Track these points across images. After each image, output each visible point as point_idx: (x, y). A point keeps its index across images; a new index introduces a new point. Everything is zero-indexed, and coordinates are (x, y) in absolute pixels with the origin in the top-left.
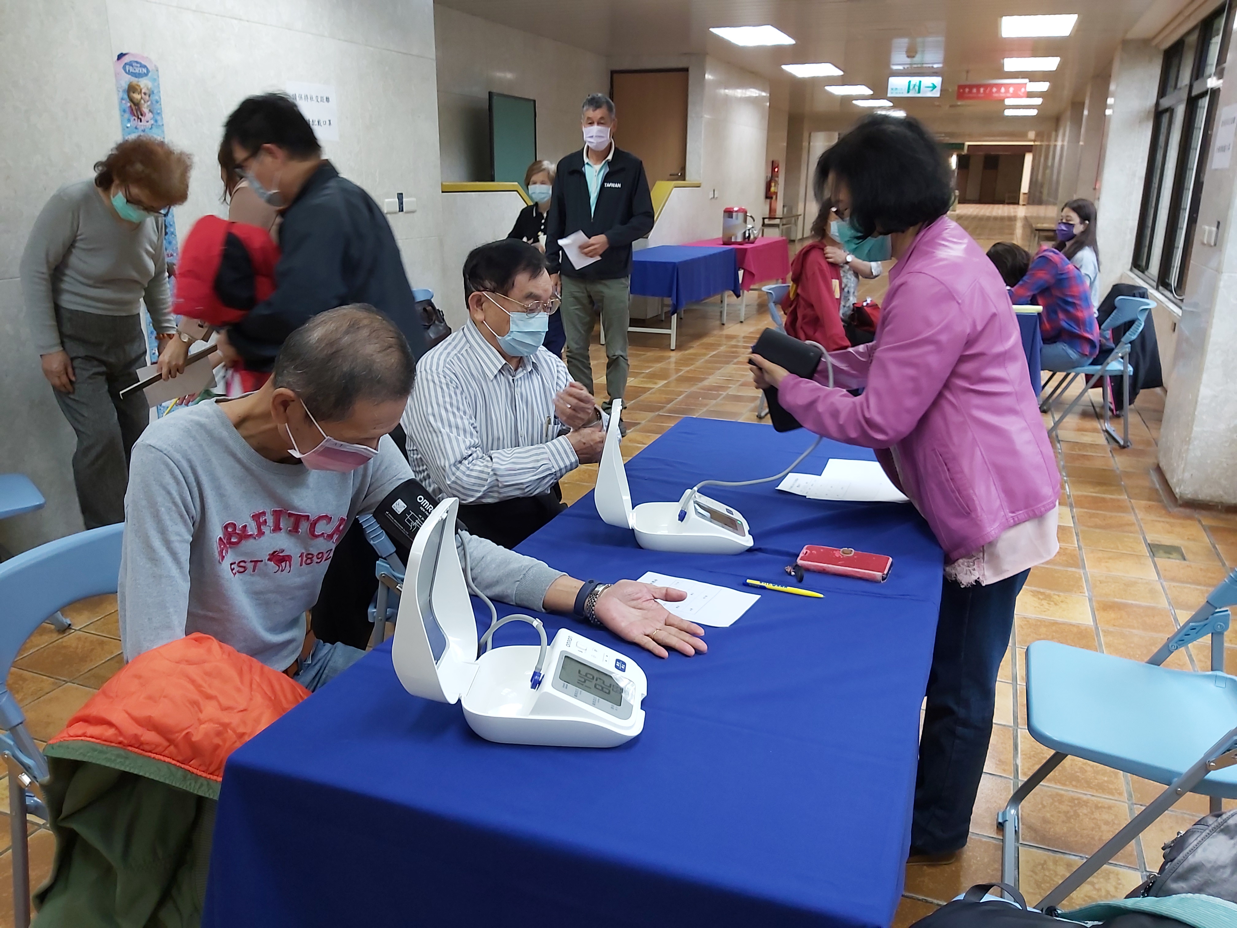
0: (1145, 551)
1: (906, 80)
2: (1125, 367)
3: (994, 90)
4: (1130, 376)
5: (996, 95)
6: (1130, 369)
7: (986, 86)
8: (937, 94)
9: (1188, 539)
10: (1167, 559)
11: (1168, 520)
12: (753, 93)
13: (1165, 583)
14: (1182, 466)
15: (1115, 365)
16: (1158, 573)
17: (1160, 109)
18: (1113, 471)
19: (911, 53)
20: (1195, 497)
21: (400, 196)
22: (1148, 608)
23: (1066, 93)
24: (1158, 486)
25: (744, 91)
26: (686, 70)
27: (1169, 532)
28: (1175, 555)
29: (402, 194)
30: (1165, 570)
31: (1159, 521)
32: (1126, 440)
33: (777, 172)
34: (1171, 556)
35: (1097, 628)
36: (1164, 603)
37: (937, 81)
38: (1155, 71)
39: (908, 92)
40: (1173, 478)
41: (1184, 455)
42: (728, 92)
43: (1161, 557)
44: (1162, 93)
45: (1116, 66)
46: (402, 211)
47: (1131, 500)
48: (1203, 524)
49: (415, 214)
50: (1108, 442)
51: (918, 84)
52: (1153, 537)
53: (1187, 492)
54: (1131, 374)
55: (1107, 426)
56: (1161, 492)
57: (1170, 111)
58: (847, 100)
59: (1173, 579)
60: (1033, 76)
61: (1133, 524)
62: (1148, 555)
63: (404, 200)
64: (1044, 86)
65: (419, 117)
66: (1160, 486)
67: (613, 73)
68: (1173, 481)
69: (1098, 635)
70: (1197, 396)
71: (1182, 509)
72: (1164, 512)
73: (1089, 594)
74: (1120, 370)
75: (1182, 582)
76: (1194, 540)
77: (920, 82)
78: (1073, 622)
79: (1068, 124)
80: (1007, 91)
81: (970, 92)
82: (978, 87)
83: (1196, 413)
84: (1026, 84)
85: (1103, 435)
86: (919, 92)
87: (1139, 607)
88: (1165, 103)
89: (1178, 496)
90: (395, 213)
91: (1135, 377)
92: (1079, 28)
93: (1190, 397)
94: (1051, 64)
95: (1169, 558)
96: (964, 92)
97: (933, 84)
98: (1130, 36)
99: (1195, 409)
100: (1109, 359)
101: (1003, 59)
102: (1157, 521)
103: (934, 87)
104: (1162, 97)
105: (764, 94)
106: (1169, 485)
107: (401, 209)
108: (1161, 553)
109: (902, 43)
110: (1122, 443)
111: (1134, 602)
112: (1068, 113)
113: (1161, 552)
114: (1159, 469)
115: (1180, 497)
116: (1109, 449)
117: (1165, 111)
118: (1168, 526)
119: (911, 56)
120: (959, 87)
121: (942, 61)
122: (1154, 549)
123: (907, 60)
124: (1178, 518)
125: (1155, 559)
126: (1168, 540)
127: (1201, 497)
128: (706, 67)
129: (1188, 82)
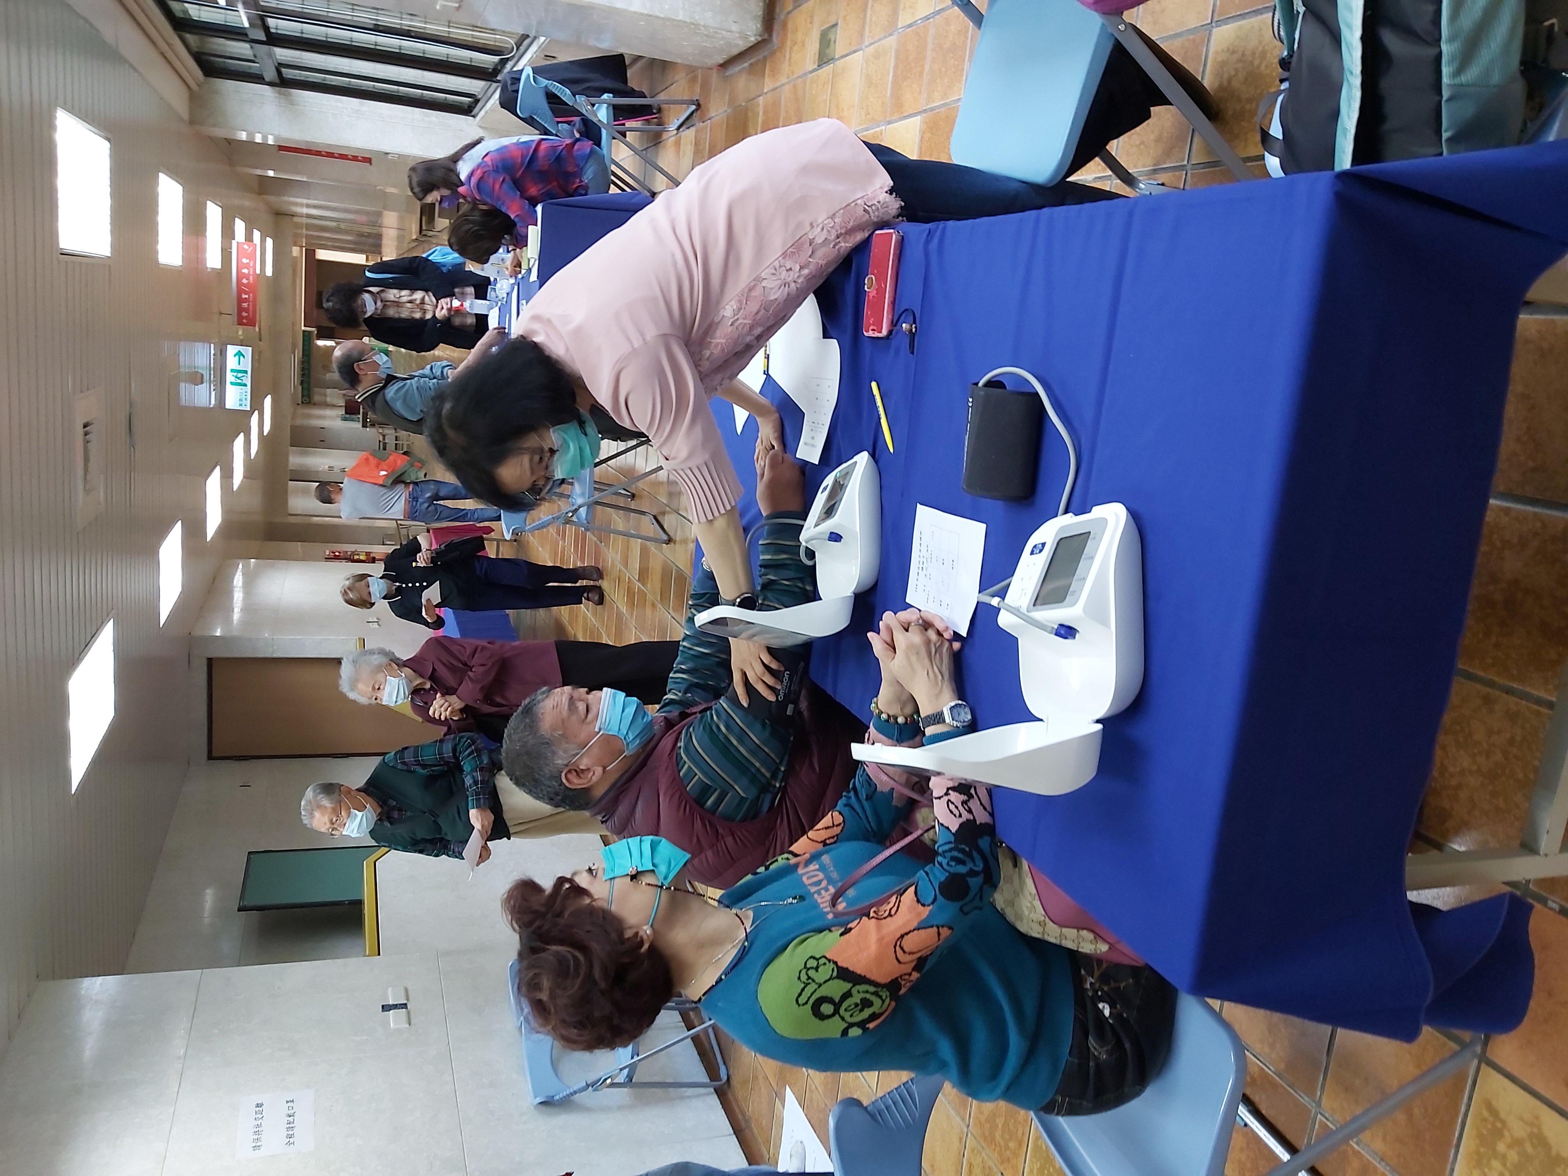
0: (828, 69)
1: (229, 387)
2: (604, 102)
3: (245, 281)
4: (614, 97)
5: (251, 278)
6: (605, 96)
7: (240, 291)
8: (248, 351)
9: (811, 23)
10: (837, 44)
11: (788, 48)
12: (238, 580)
13: (866, 43)
14: (724, 33)
15: (602, 114)
16: (855, 52)
17: (278, 81)
18: (728, 118)
19: (197, 379)
20: (760, 19)
21: (386, 1008)
22: (897, 58)
23: (248, 202)
24: (746, 65)
25: (236, 589)
26: (210, 661)
27: (804, 45)
28: (831, 36)
29: (383, 1006)
30: (850, 44)
31: (790, 58)
32: (692, 102)
33: (339, 553)
34: (832, 40)
35: (925, 111)
36: (891, 42)
37: (231, 350)
38: (229, 86)
39: (245, 385)
40: (738, 45)
41: (711, 30)
42: (237, 610)
43: (835, 50)
44: (257, 78)
45: (220, 132)
46: (406, 1004)
47: (765, 91)
48: (791, 8)
49: (409, 988)
50: (692, 126)
51: (235, 374)
52: (810, 64)
53: (754, 28)
54: (611, 95)
55: (672, 127)
56: (752, 61)
57: (280, 66)
58: (249, 464)
59: (861, 35)
60: (228, 232)
61: (795, 87)
62: (832, 65)
63: (391, 1003)
64: (240, 226)
65: (279, 988)
66: (746, 62)
67: (210, 757)
68: (742, 45)
69: (932, 109)
70: (642, 14)
71: (774, 34)
72: (778, 54)
73: (883, 125)
74: (607, 108)
75: (864, 23)
76: (812, 17)
77: (232, 371)
78: (917, 138)
79: (286, 198)
80: (247, 266)
81: (247, 310)
82: (240, 300)
83: (662, 16)
84: (238, 243)
85: (684, 133)
86: (246, 372)
87: (896, 67)
88: (270, 74)
89: (760, 39)
90: (409, 1013)
91: (616, 93)
92: (175, 174)
93: (642, 23)
94: (214, 213)
95: (835, 42)
96: (246, 318)
97: (235, 356)
98: (185, 115)
99: (657, 17)
100: (595, 120)
101: (207, 268)
102: (790, 61)
103: (239, 354)
104: (263, 79)
105: (240, 566)
106: (746, 50)
107: (404, 1006)
108: (829, 51)
109: (185, 389)
110: (694, 107)
111: (891, 74)
112: (272, 199)
113: (827, 51)
114: (724, 65)
115: (760, 36)
116: (701, 124)
117: (279, 73)
118: (796, 48)
119: (199, 381)
120: (240, 323)
121: (206, 345)
122: (824, 59)
123: (204, 385)
124: (785, 35)
125: (836, 57)
126: (813, 46)
127: (760, 13)
128: (207, 633)
129: (247, 45)
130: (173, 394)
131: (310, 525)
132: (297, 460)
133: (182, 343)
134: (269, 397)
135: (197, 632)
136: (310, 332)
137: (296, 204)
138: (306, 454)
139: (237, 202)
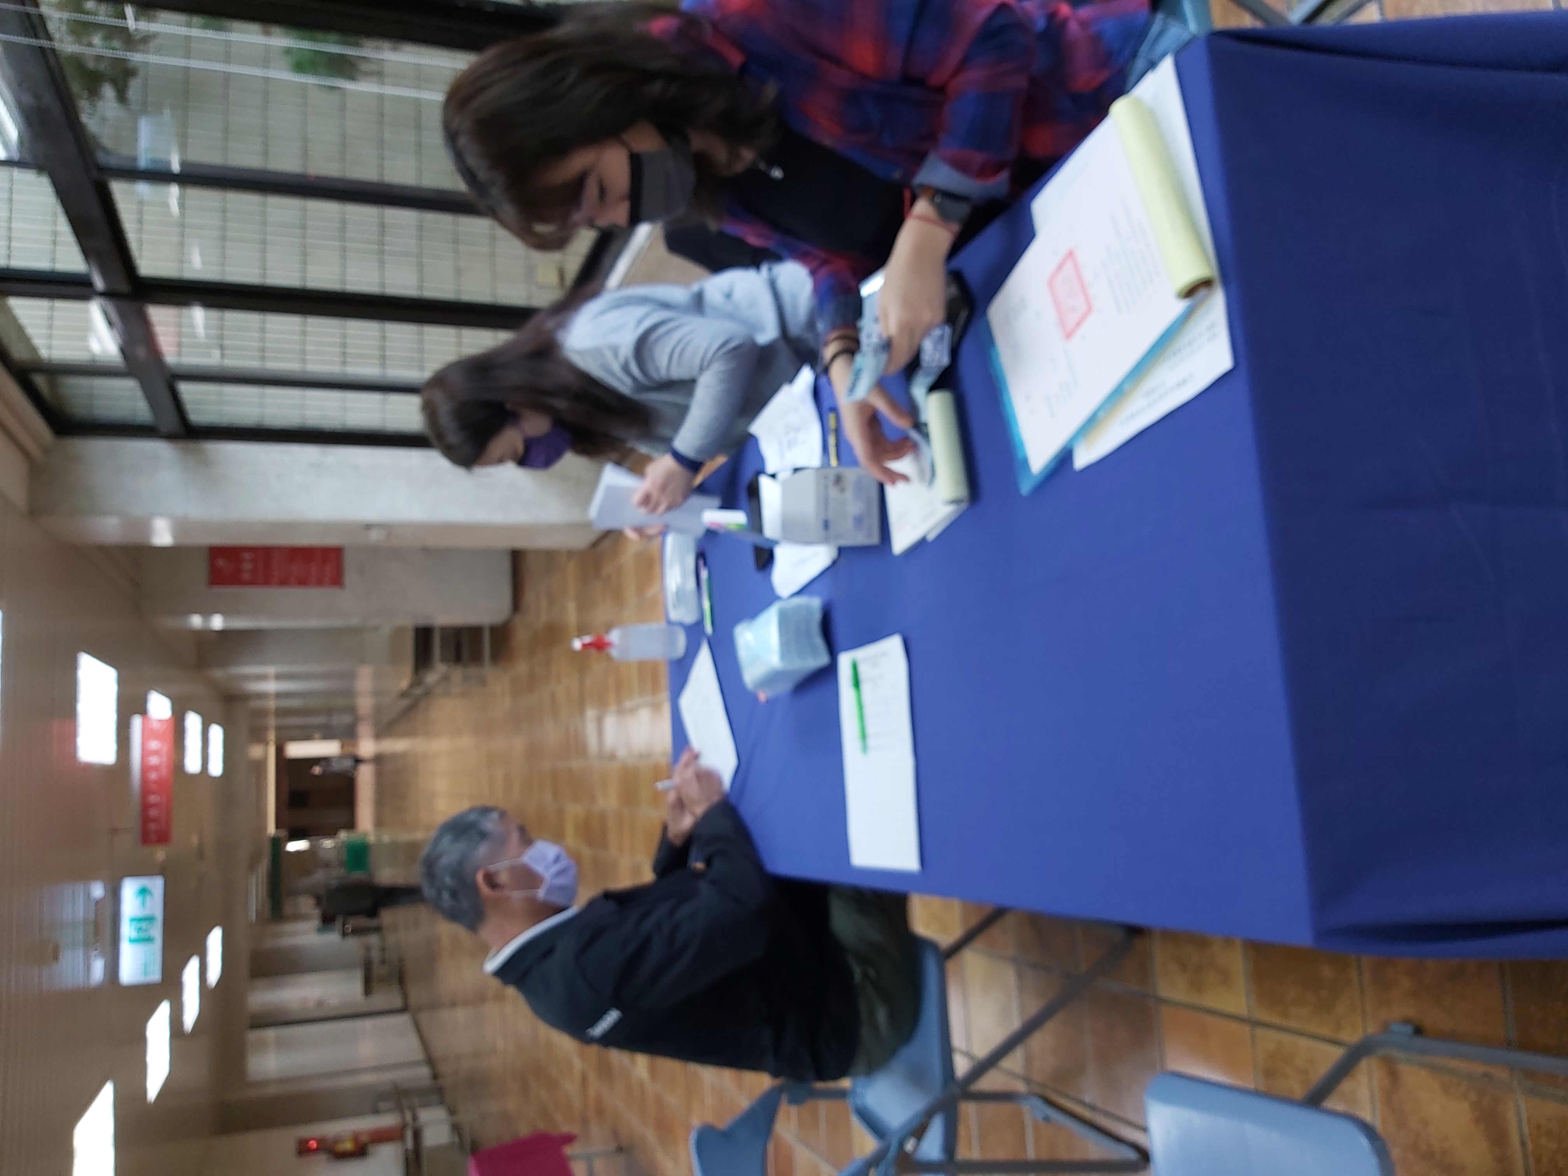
1: (125, 951)
7: (146, 791)
8: (158, 883)
37: (130, 886)
38: (98, 448)
51: (136, 924)
77: (131, 919)
81: (155, 820)
82: (146, 806)
86: (154, 919)
94: (97, 672)
96: (155, 832)
97: (136, 894)
98: (22, 500)
103: (143, 891)
120: (145, 842)
134: (215, 928)
136: (280, 834)
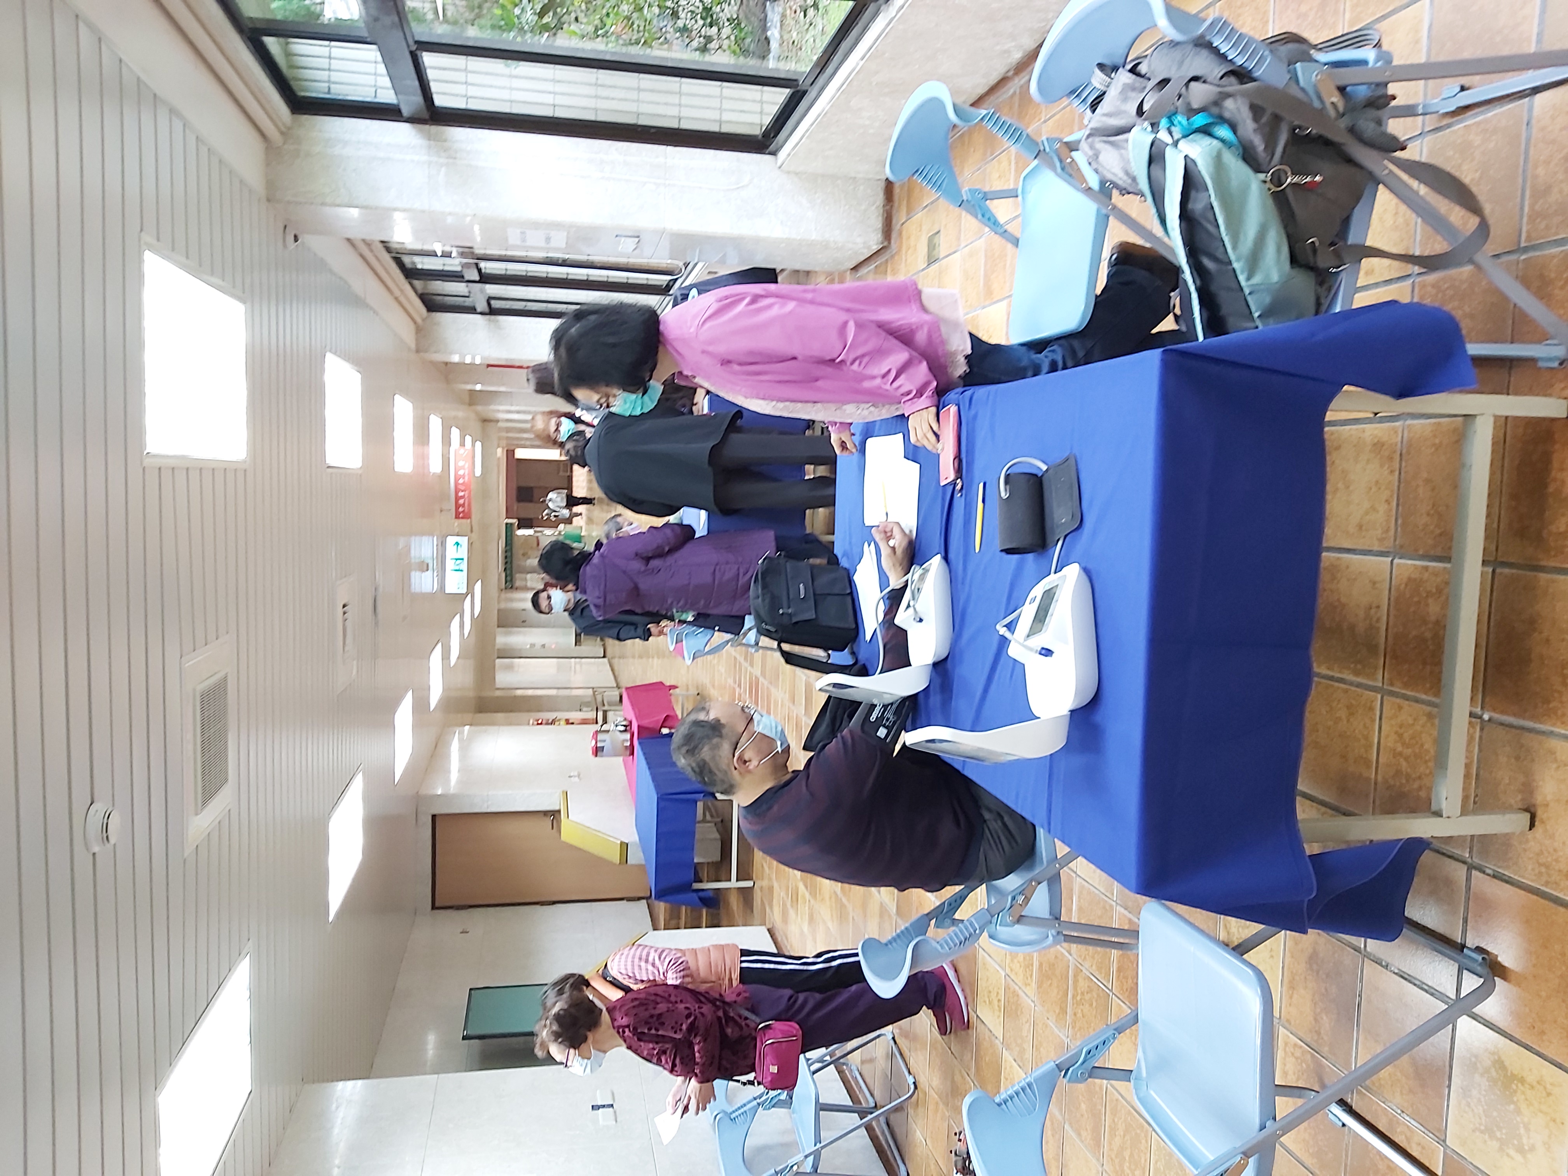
0: (934, 267)
3: (460, 481)
5: (466, 478)
9: (920, 231)
10: (941, 247)
11: (904, 252)
13: (962, 246)
16: (955, 252)
17: (488, 311)
19: (424, 567)
21: (595, 1108)
22: (986, 256)
23: (460, 413)
24: (873, 266)
26: (434, 816)
27: (915, 250)
28: (936, 240)
29: (593, 1107)
30: (950, 247)
31: (906, 260)
33: (542, 719)
34: (937, 244)
35: (1008, 298)
39: (462, 571)
40: (862, 254)
42: (454, 773)
43: (939, 253)
44: (471, 310)
45: (439, 357)
48: (905, 220)
49: (614, 1091)
52: (921, 263)
53: (876, 239)
56: (877, 264)
57: (490, 299)
58: (463, 642)
59: (959, 239)
60: (446, 441)
62: (938, 264)
63: (599, 1104)
64: (455, 433)
66: (873, 263)
67: (434, 907)
68: (866, 253)
70: (781, 239)
71: (893, 241)
72: (896, 258)
73: (979, 310)
75: (960, 230)
76: (921, 226)
79: (493, 407)
80: (462, 468)
82: (457, 498)
83: (798, 239)
84: (454, 450)
87: (986, 264)
88: (482, 306)
89: (881, 246)
90: (615, 1112)
92: (406, 394)
93: (783, 245)
95: (939, 245)
96: (462, 513)
101: (431, 473)
102: (905, 262)
104: (476, 310)
105: (457, 732)
106: (870, 256)
107: (611, 1105)
109: (415, 576)
111: (982, 269)
112: (479, 408)
113: (934, 253)
114: (855, 268)
115: (881, 244)
117: (489, 304)
118: (910, 252)
119: (425, 568)
120: (457, 517)
121: (431, 538)
122: (932, 260)
123: (430, 573)
124: (901, 243)
125: (942, 256)
126: (923, 250)
127: (880, 225)
128: (431, 792)
129: (464, 284)
130: (405, 581)
131: (516, 697)
132: (503, 639)
133: (413, 538)
134: (479, 583)
135: (424, 791)
136: (511, 524)
137: (499, 411)
138: (510, 633)
139: (453, 413)
